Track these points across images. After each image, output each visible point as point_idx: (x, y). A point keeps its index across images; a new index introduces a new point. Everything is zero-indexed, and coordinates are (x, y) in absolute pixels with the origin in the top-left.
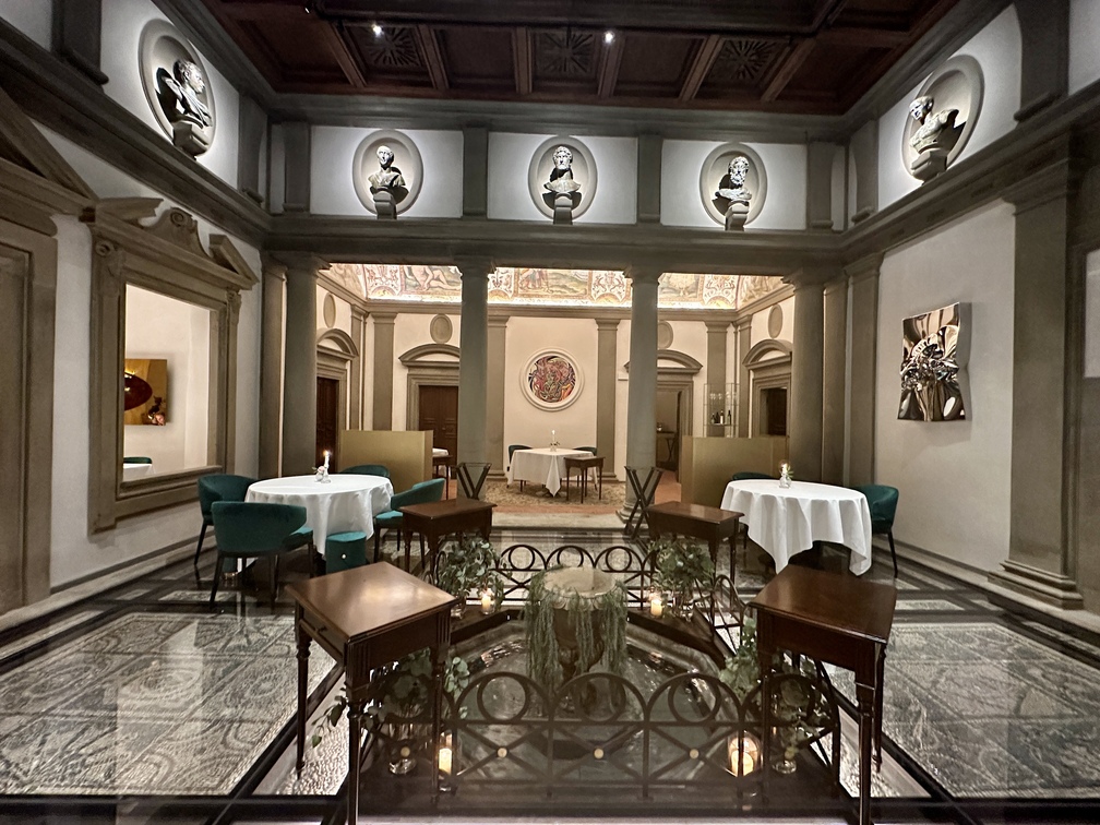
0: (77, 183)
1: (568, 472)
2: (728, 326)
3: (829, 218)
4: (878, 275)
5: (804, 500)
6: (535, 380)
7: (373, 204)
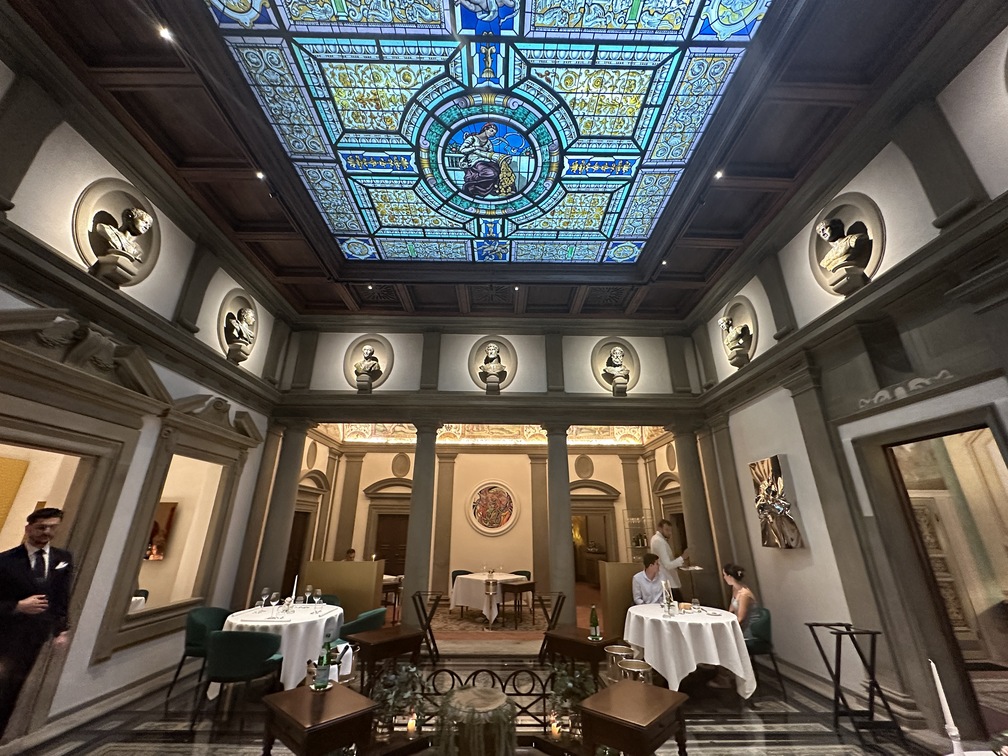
0: (164, 395)
1: (503, 598)
2: (638, 458)
3: (689, 386)
4: (728, 428)
5: (683, 623)
6: (478, 508)
7: (356, 383)
